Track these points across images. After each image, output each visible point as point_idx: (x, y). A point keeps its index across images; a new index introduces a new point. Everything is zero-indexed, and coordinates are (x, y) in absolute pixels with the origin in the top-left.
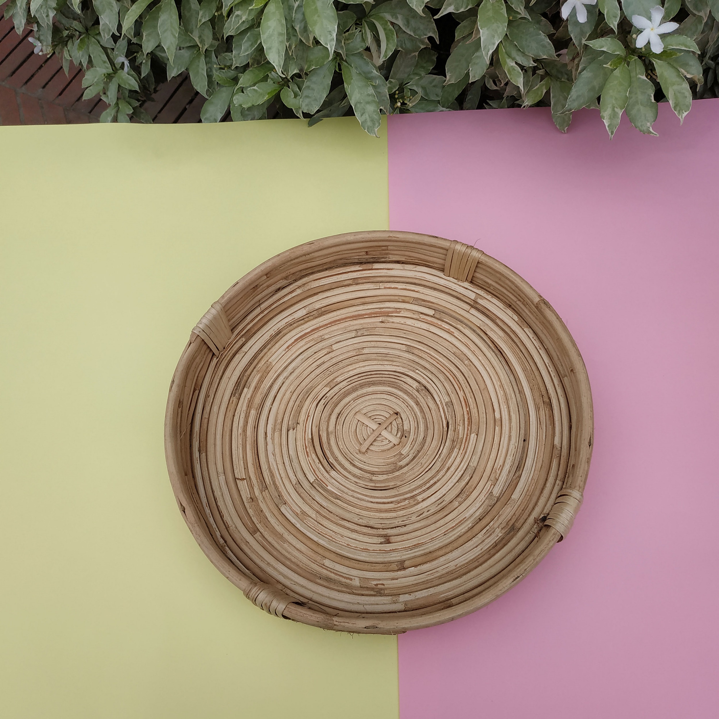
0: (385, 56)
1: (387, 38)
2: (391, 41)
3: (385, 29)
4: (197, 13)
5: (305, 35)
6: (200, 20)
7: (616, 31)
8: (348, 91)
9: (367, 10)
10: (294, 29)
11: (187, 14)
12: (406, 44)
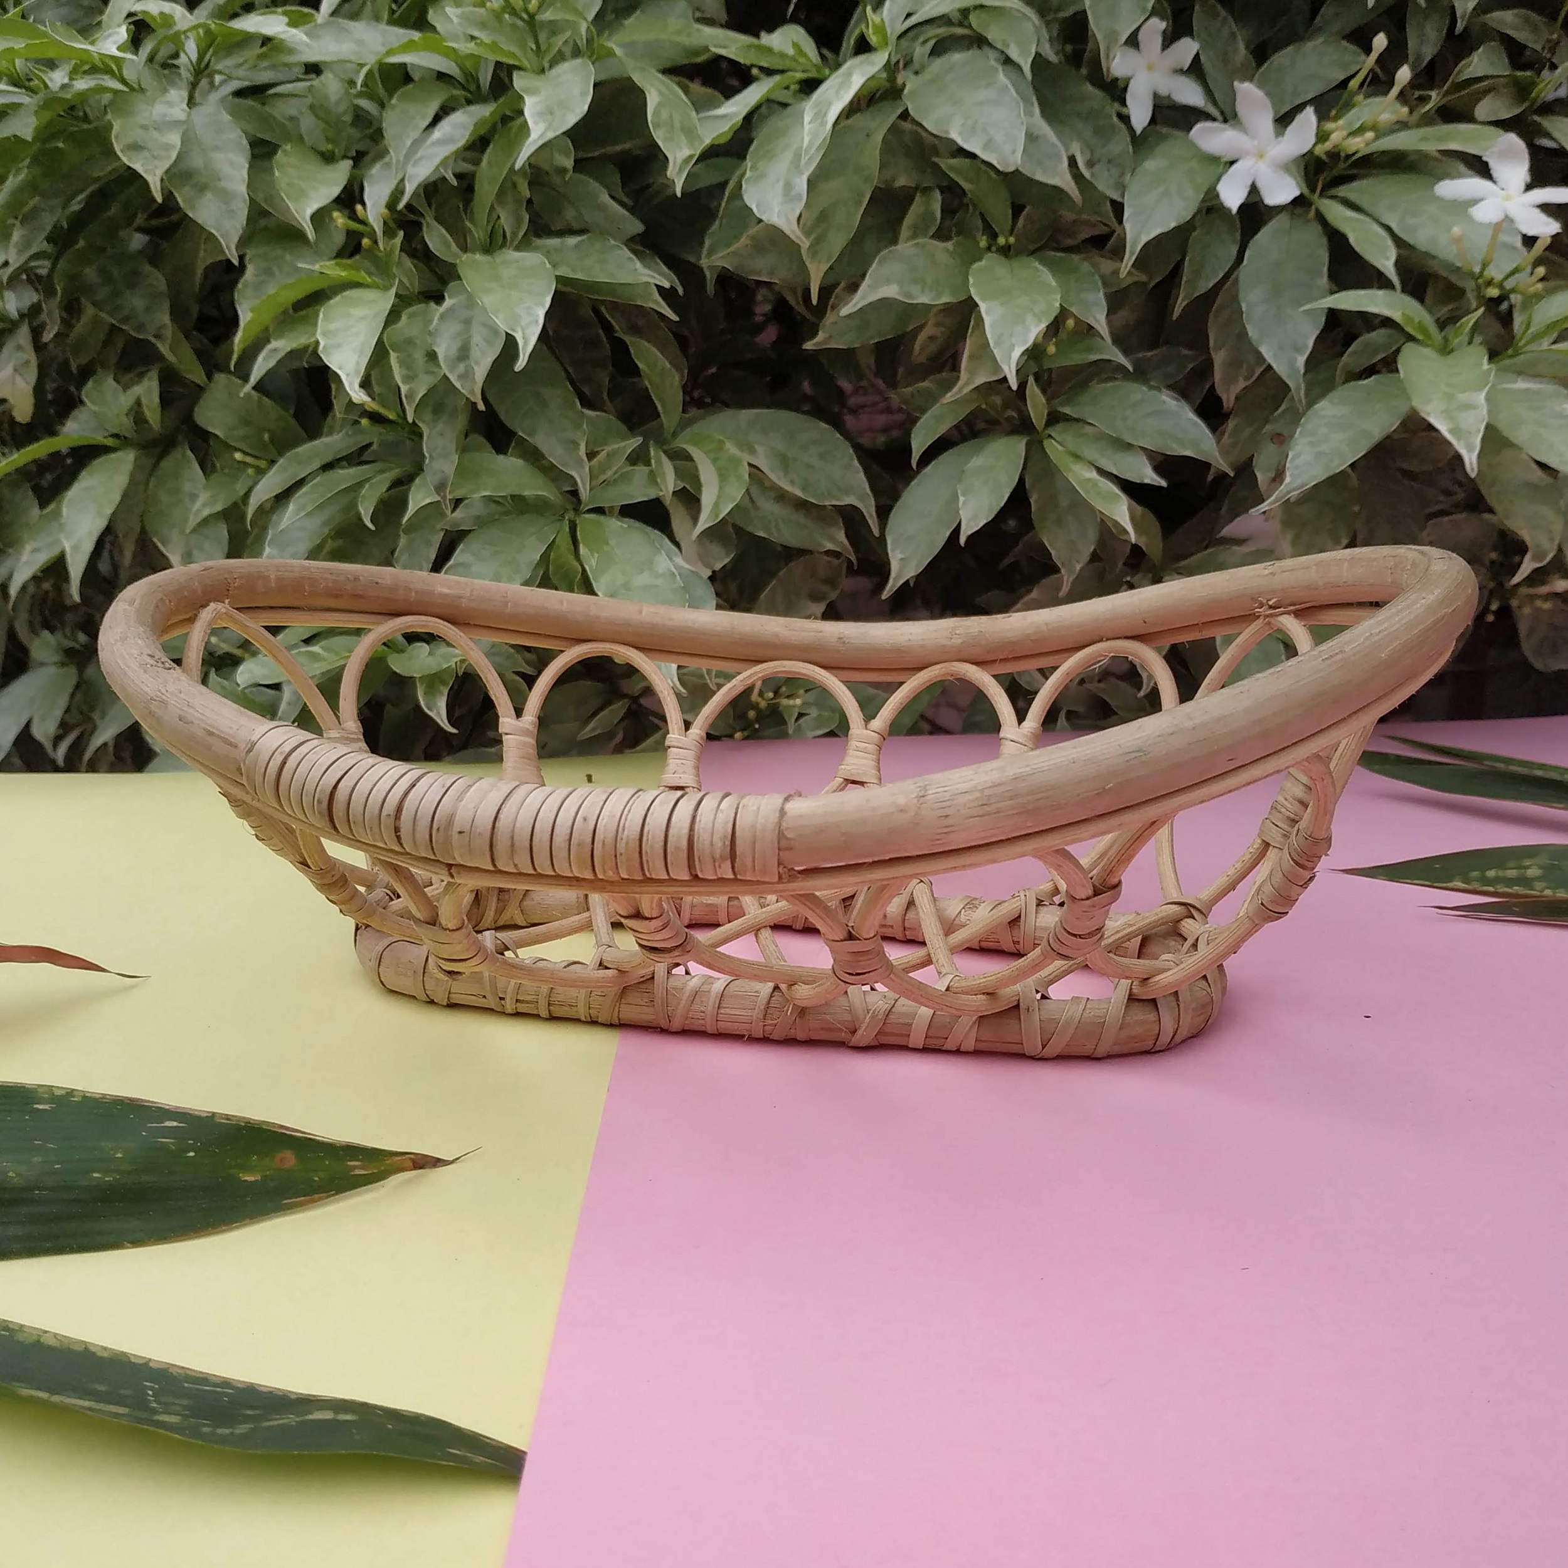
0: (714, 514)
1: (722, 478)
2: (732, 481)
3: (714, 460)
4: (194, 497)
5: (461, 367)
6: (199, 511)
7: (1395, 280)
8: (590, 561)
9: (668, 422)
10: (432, 355)
11: (166, 500)
12: (780, 530)
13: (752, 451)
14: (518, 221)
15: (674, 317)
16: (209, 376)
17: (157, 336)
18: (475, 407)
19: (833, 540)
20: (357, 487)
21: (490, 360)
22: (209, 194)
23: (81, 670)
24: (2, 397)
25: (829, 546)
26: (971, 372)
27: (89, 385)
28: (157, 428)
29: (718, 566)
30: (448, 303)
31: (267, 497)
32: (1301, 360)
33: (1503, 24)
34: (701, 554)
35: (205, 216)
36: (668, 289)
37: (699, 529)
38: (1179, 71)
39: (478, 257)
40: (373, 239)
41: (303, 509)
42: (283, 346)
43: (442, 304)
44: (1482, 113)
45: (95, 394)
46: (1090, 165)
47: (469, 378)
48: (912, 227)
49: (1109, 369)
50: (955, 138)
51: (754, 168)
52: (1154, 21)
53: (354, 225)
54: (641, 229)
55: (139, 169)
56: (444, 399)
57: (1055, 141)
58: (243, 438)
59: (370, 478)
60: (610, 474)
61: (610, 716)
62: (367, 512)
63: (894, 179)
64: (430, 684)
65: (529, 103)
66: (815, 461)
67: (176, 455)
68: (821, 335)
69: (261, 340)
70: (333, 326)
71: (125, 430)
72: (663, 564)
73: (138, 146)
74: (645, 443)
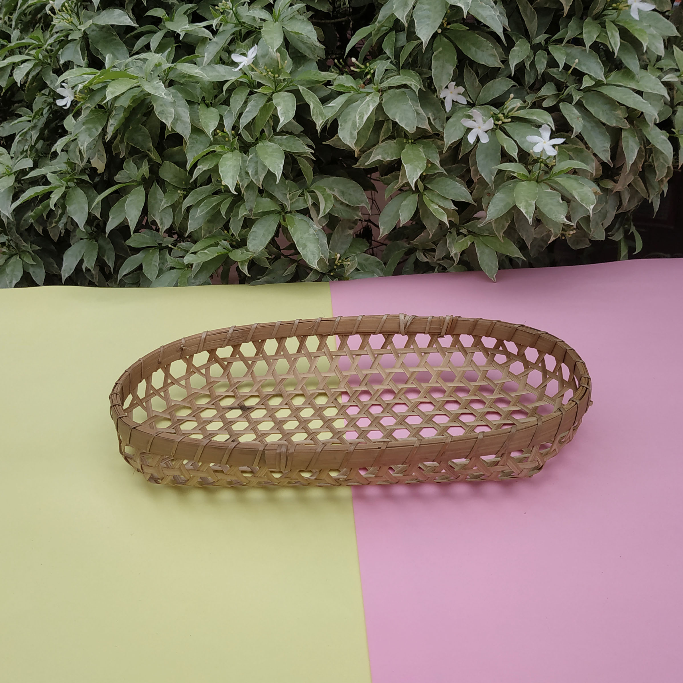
0: (324, 212)
1: (326, 201)
2: (329, 202)
3: (323, 195)
4: (161, 201)
5: (256, 177)
6: (163, 206)
7: (517, 159)
8: (291, 230)
9: (309, 182)
10: (247, 173)
11: (153, 201)
12: (342, 214)
13: (334, 191)
14: (271, 132)
15: (314, 159)
16: (163, 162)
17: (148, 151)
18: (259, 188)
19: (357, 215)
20: (219, 204)
21: (264, 175)
22: (179, 122)
23: (97, 241)
24: (93, 166)
25: (357, 218)
26: (402, 180)
27: (125, 164)
28: (147, 178)
29: (324, 225)
30: (250, 156)
31: (188, 205)
32: (493, 178)
33: (553, 72)
34: (320, 222)
35: (179, 130)
36: (313, 152)
37: (320, 216)
38: (459, 94)
39: (260, 144)
40: (228, 138)
41: (203, 211)
42: (202, 168)
43: (249, 156)
44: (545, 104)
45: (127, 167)
46: (434, 120)
47: (258, 180)
48: (384, 132)
49: (441, 175)
50: (397, 121)
51: (341, 126)
52: (452, 83)
53: (224, 134)
54: (303, 129)
55: (164, 121)
56: (250, 186)
57: (425, 115)
58: (175, 182)
59: (222, 201)
60: (294, 200)
61: (292, 268)
62: (223, 213)
63: (378, 118)
64: (242, 262)
65: (279, 109)
66: (352, 193)
67: (154, 186)
68: (358, 164)
69: (195, 166)
70: (223, 169)
71: (139, 179)
72: (312, 231)
73: (162, 112)
74: (303, 191)
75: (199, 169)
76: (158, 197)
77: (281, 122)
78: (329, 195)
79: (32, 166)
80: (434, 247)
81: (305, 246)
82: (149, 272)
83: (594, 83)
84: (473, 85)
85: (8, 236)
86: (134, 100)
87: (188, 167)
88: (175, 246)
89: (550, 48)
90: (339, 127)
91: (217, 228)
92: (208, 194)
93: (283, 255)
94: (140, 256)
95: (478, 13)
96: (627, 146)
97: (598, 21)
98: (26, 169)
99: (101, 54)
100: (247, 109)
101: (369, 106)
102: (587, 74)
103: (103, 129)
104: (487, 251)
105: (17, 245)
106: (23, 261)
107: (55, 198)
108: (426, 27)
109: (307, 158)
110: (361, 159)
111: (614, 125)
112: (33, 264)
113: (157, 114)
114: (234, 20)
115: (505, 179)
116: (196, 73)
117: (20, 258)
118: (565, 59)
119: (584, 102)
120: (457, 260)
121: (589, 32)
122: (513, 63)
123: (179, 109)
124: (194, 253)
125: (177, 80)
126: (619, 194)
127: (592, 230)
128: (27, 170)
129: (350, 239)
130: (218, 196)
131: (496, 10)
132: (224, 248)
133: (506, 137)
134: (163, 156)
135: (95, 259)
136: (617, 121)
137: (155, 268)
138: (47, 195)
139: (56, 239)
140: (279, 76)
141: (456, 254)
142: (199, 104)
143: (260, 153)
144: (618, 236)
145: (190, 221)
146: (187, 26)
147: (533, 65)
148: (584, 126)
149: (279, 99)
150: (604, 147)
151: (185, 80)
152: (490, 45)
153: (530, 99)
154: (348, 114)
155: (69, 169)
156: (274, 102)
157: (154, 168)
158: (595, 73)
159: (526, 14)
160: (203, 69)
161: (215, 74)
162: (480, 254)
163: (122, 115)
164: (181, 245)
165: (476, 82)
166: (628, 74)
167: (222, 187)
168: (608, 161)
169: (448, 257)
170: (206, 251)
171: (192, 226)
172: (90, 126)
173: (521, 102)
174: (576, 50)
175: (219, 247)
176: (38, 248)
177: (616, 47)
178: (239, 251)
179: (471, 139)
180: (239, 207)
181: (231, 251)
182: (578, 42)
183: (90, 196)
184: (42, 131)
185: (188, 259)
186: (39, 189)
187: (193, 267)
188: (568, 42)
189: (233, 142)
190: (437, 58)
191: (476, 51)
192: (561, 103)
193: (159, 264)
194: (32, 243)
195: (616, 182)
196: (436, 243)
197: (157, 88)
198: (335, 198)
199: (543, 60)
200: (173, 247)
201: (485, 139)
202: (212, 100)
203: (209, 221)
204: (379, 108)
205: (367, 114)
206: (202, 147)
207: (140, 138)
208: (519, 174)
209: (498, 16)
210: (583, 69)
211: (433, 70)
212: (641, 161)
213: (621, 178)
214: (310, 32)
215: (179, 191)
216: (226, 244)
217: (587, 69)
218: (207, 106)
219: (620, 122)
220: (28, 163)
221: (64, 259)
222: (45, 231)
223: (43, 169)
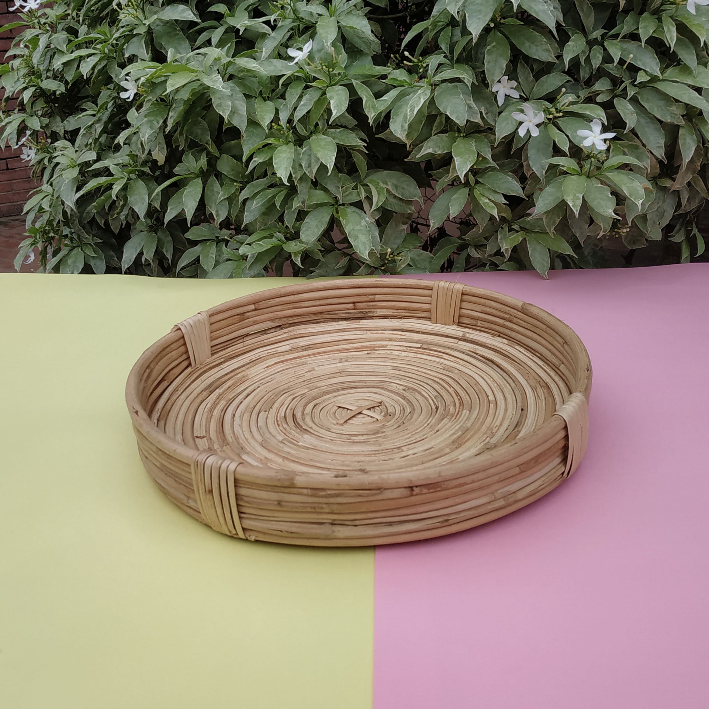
0: (377, 205)
1: (379, 194)
2: (382, 195)
3: (376, 188)
4: (218, 193)
5: (309, 170)
6: (220, 198)
7: (568, 154)
8: (343, 222)
9: (363, 176)
10: (301, 165)
11: (210, 194)
12: (395, 206)
13: (387, 184)
14: (324, 125)
15: (367, 152)
16: (221, 155)
17: (207, 144)
18: (312, 180)
19: (410, 209)
20: (274, 197)
21: (317, 167)
22: (236, 115)
23: (156, 233)
24: (154, 158)
25: (410, 212)
26: (453, 173)
27: (184, 156)
28: (205, 170)
29: (377, 218)
30: (304, 149)
31: (245, 198)
32: (544, 172)
33: (609, 68)
34: (372, 215)
35: (236, 123)
36: (366, 145)
37: (373, 209)
38: (512, 88)
39: (313, 137)
40: (283, 131)
41: (258, 203)
42: (257, 160)
43: (302, 149)
44: (599, 99)
45: (185, 159)
46: (486, 114)
47: (311, 172)
48: (437, 126)
49: (493, 169)
50: (448, 114)
51: (393, 118)
52: (505, 77)
53: (279, 127)
54: (357, 123)
55: (221, 113)
56: (304, 177)
57: (477, 108)
58: (232, 175)
59: (277, 194)
60: (347, 193)
61: (344, 261)
62: (278, 205)
63: (431, 112)
64: (296, 254)
65: (332, 102)
66: (405, 187)
67: (211, 179)
68: (409, 158)
69: (251, 158)
70: (277, 161)
71: (197, 172)
72: (363, 223)
73: (219, 105)
74: (357, 185)
75: (255, 161)
76: (215, 189)
77: (334, 114)
78: (382, 188)
79: (96, 158)
80: (486, 242)
81: (356, 238)
82: (207, 264)
83: (649, 78)
84: (527, 80)
85: (71, 228)
86: (193, 94)
87: (244, 159)
88: (231, 238)
89: (606, 43)
90: (391, 120)
91: (272, 220)
92: (263, 187)
93: (336, 248)
94: (198, 248)
95: (531, 8)
96: (684, 144)
97: (656, 16)
98: (89, 161)
99: (165, 48)
100: (302, 103)
101: (420, 98)
102: (641, 69)
103: (163, 122)
104: (538, 247)
105: (79, 237)
106: (85, 253)
107: (117, 188)
108: (477, 21)
109: (361, 152)
110: (413, 152)
111: (669, 121)
112: (94, 257)
113: (214, 106)
114: (292, 16)
115: (558, 174)
116: (254, 67)
117: (82, 250)
118: (620, 54)
119: (639, 98)
120: (507, 256)
121: (645, 27)
122: (567, 58)
123: (237, 102)
124: (250, 244)
125: (236, 74)
126: (677, 193)
127: (649, 229)
128: (91, 162)
129: (404, 234)
130: (273, 189)
131: (550, 5)
132: (279, 240)
133: (558, 131)
134: (221, 150)
135: (154, 250)
136: (671, 116)
137: (212, 260)
138: (110, 187)
139: (116, 231)
140: (333, 70)
141: (507, 250)
142: (256, 98)
143: (313, 145)
144: (679, 237)
145: (245, 213)
146: (246, 22)
147: (588, 59)
148: (638, 121)
149: (333, 93)
150: (658, 143)
151: (242, 74)
152: (545, 40)
153: (583, 94)
154: (401, 107)
155: (131, 162)
156: (328, 95)
157: (212, 162)
158: (651, 68)
159: (582, 10)
160: (260, 64)
161: (272, 68)
162: (532, 250)
163: (182, 108)
164: (237, 238)
165: (530, 77)
166: (686, 70)
167: (277, 179)
168: (662, 157)
169: (499, 253)
170: (261, 243)
171: (247, 218)
172: (151, 118)
173: (575, 97)
174: (631, 45)
175: (274, 239)
176: (100, 241)
177: (672, 42)
178: (293, 243)
179: (522, 132)
180: (293, 199)
181: (285, 243)
182: (634, 37)
183: (151, 188)
184: (106, 124)
185: (243, 250)
186: (102, 180)
187: (249, 258)
188: (624, 37)
189: (288, 135)
190: (490, 52)
191: (530, 46)
192: (616, 98)
193: (216, 257)
194: (94, 235)
195: (674, 180)
196: (487, 239)
197: (215, 81)
198: (388, 191)
199: (598, 55)
200: (229, 239)
201: (535, 133)
202: (269, 94)
203: (264, 214)
204: (432, 102)
205: (418, 106)
206: (258, 140)
207: (199, 132)
208: (569, 168)
209: (551, 11)
210: (639, 64)
211: (486, 64)
212: (699, 160)
213: (679, 177)
214: (364, 26)
215: (235, 184)
216: (281, 236)
217: (643, 64)
218: (265, 100)
219: (674, 117)
220: (92, 156)
221: (124, 250)
222: (107, 223)
223: (106, 161)
